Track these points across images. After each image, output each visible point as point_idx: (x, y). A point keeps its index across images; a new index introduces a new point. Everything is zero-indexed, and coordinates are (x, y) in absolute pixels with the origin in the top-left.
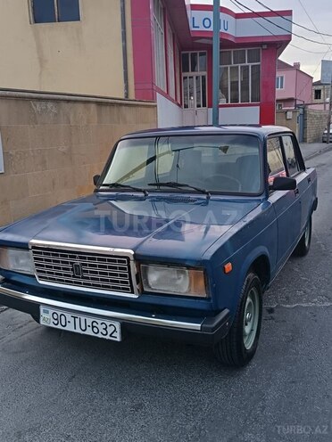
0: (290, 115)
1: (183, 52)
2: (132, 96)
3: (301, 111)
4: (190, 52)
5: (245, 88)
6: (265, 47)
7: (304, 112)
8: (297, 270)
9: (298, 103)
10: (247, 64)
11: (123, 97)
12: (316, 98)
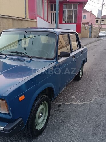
0: (87, 28)
1: (51, 4)
2: (28, 17)
3: (91, 27)
4: (53, 4)
5: (72, 18)
6: (79, 3)
7: (92, 27)
8: (75, 86)
9: (90, 24)
10: (73, 9)
11: (25, 18)
12: (97, 23)
